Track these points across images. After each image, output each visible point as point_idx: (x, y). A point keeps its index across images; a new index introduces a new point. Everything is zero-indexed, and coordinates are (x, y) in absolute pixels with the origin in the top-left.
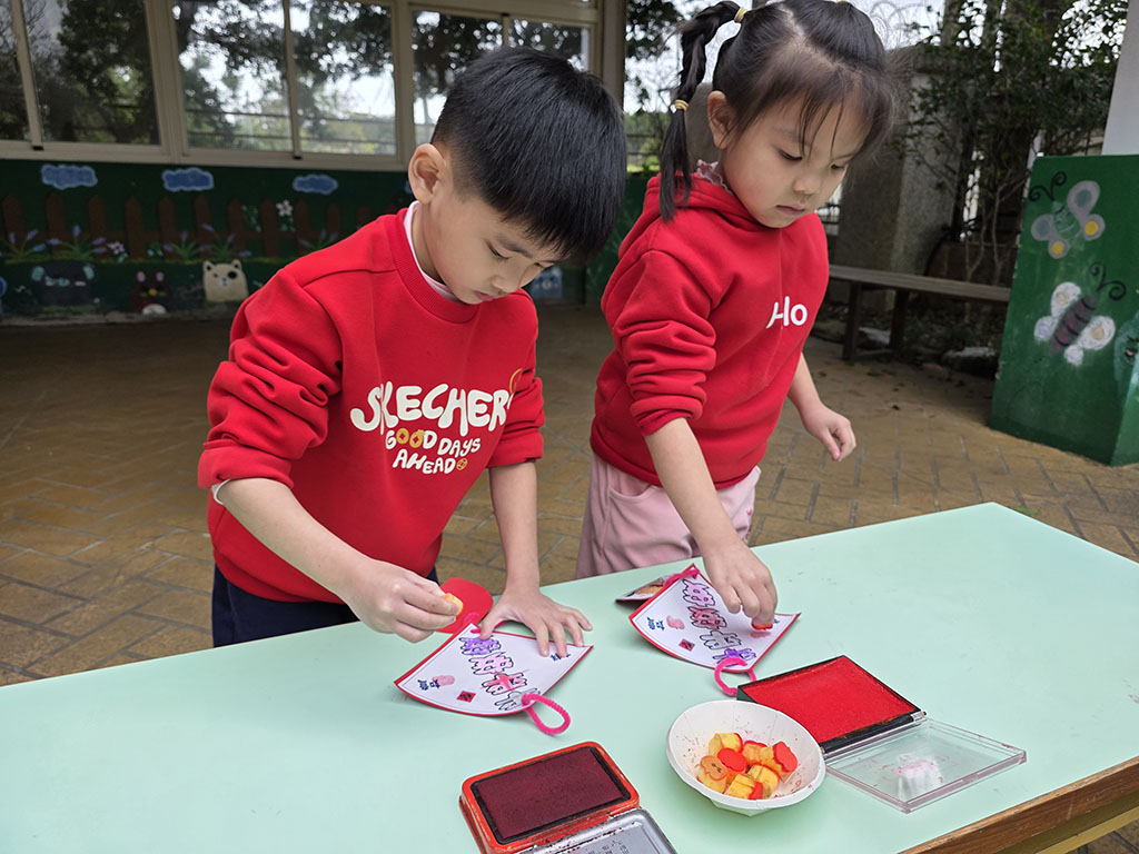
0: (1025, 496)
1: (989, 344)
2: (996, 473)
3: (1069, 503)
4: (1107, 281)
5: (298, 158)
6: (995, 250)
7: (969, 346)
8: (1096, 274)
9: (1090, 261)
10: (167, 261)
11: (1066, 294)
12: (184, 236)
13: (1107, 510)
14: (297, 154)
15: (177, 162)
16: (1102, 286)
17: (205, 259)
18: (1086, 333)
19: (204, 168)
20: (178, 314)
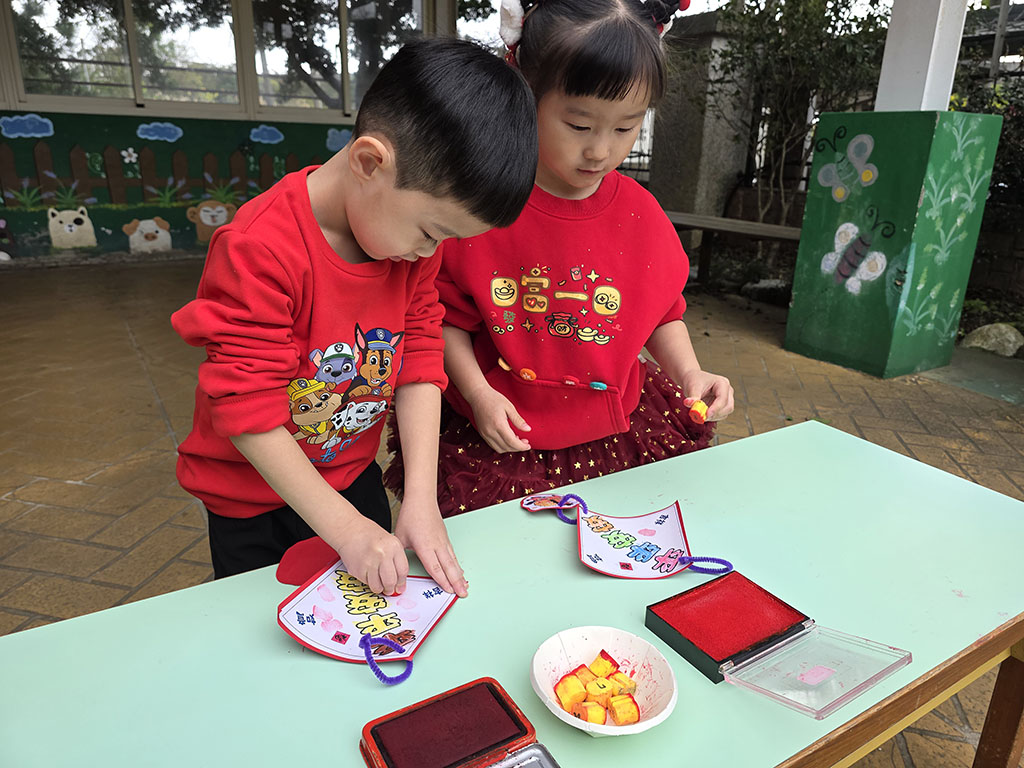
0: (818, 408)
1: (781, 276)
2: (793, 389)
3: (853, 412)
4: (880, 221)
5: (141, 106)
6: (783, 195)
7: (764, 279)
8: (871, 216)
9: (866, 204)
10: (9, 208)
11: (847, 232)
12: (26, 183)
13: (883, 417)
14: (139, 102)
15: (13, 109)
16: (876, 225)
17: (49, 207)
18: (863, 266)
19: (43, 115)
20: (24, 261)
